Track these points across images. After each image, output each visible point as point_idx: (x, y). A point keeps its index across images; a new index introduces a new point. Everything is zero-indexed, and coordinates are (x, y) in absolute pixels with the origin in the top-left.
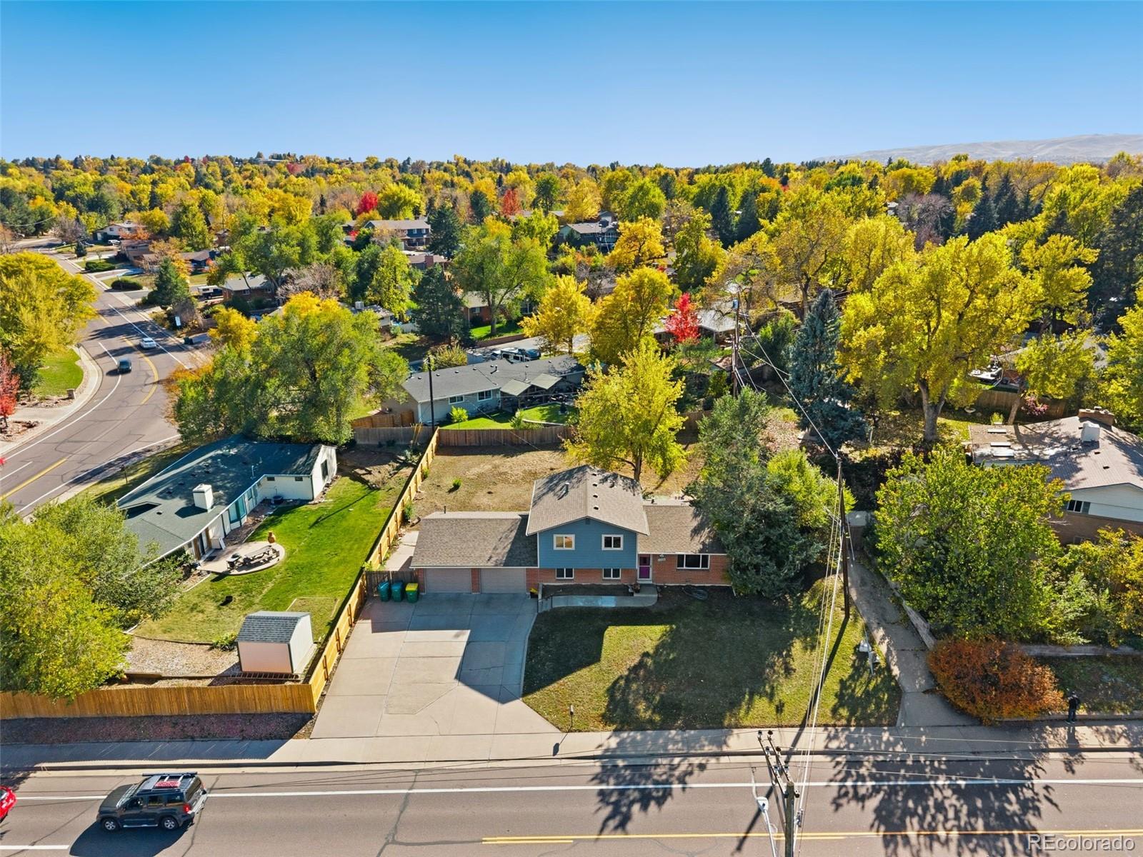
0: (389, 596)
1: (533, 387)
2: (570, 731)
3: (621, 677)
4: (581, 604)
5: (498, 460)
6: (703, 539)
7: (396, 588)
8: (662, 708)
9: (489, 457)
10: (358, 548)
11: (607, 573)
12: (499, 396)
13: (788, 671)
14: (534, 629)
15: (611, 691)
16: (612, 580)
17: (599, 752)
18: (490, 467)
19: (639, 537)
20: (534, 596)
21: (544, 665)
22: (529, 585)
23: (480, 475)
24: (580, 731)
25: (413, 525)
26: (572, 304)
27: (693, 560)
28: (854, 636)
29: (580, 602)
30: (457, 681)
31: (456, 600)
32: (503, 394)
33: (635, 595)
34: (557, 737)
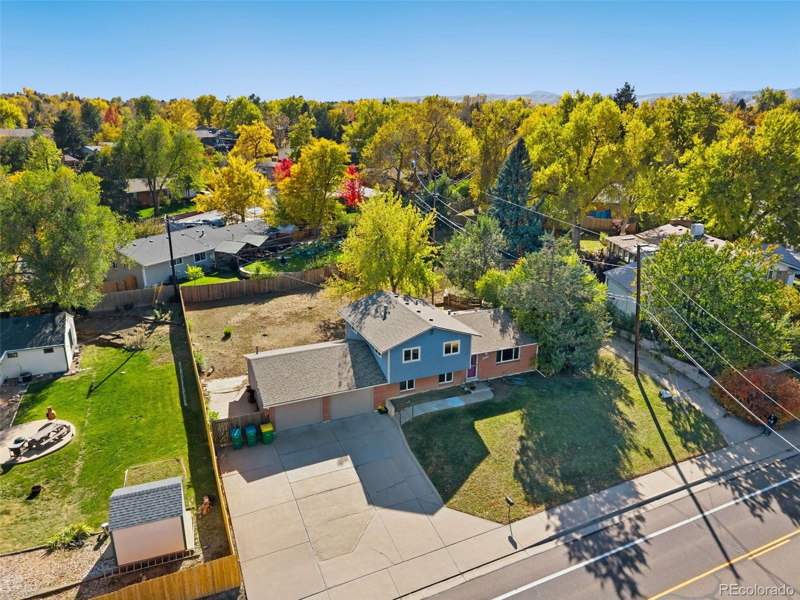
0: (244, 442)
1: (248, 245)
2: (511, 522)
3: (517, 463)
4: (436, 409)
5: (251, 308)
6: (512, 336)
7: (251, 432)
8: (566, 478)
9: (242, 306)
10: (164, 406)
11: (442, 378)
12: (213, 257)
13: (630, 424)
14: (410, 441)
15: (517, 475)
16: (446, 384)
17: (551, 533)
18: (249, 314)
20: (384, 412)
21: (442, 469)
22: (376, 403)
23: (244, 322)
24: (519, 519)
25: (209, 375)
26: (248, 178)
27: (508, 354)
28: (651, 389)
29: (434, 407)
30: (372, 506)
31: (311, 431)
32: (217, 253)
33: (473, 392)
34: (505, 531)
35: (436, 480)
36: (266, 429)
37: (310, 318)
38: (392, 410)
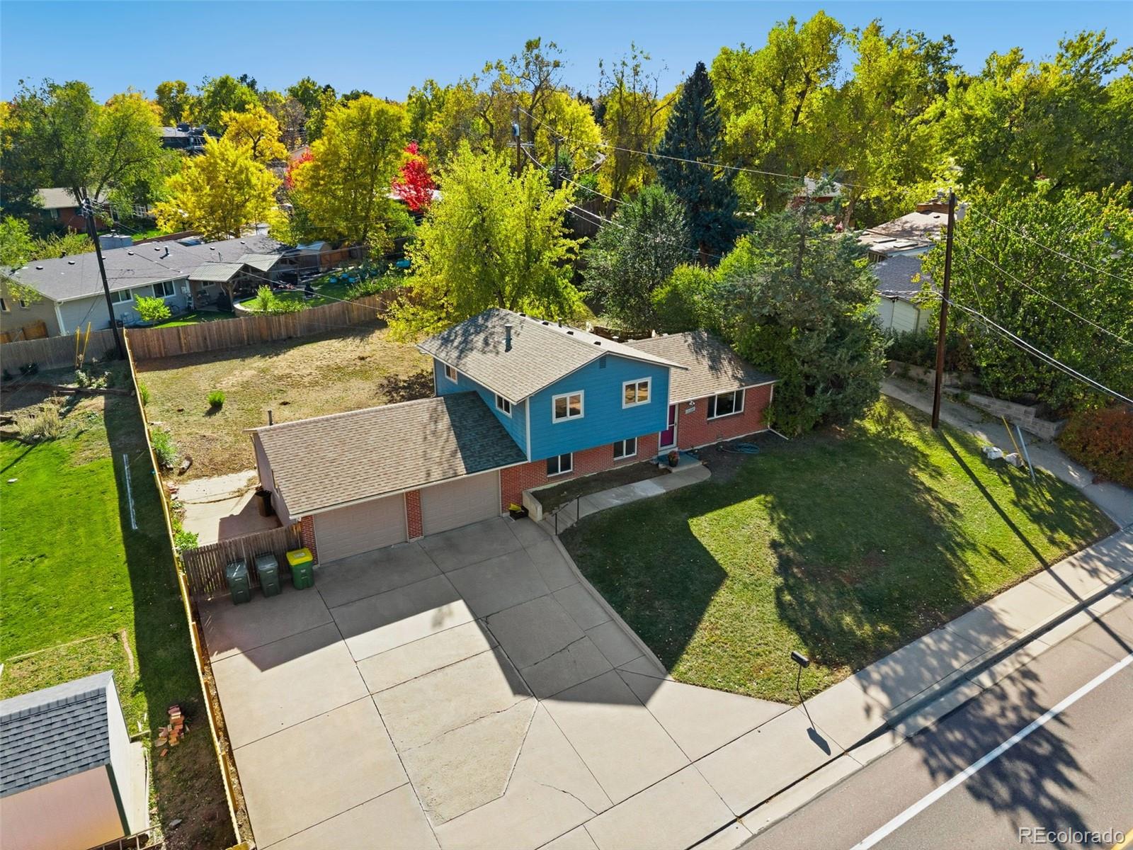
0: (256, 589)
1: (246, 268)
2: (803, 699)
4: (617, 502)
5: (257, 363)
6: (730, 373)
7: (268, 567)
9: (237, 362)
11: (618, 452)
12: (187, 289)
13: (951, 507)
14: (580, 560)
16: (626, 460)
17: (878, 721)
18: (254, 372)
19: (673, 370)
20: (522, 514)
21: (651, 608)
22: (506, 498)
23: (245, 385)
24: (817, 692)
25: (182, 473)
26: (241, 172)
27: (725, 403)
29: (612, 499)
30: (519, 699)
31: (387, 558)
32: (194, 284)
33: (674, 470)
34: (795, 720)
35: (645, 630)
36: (298, 559)
37: (363, 374)
38: (536, 511)
